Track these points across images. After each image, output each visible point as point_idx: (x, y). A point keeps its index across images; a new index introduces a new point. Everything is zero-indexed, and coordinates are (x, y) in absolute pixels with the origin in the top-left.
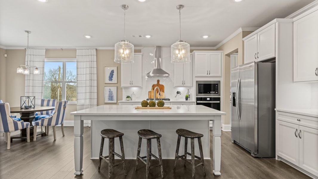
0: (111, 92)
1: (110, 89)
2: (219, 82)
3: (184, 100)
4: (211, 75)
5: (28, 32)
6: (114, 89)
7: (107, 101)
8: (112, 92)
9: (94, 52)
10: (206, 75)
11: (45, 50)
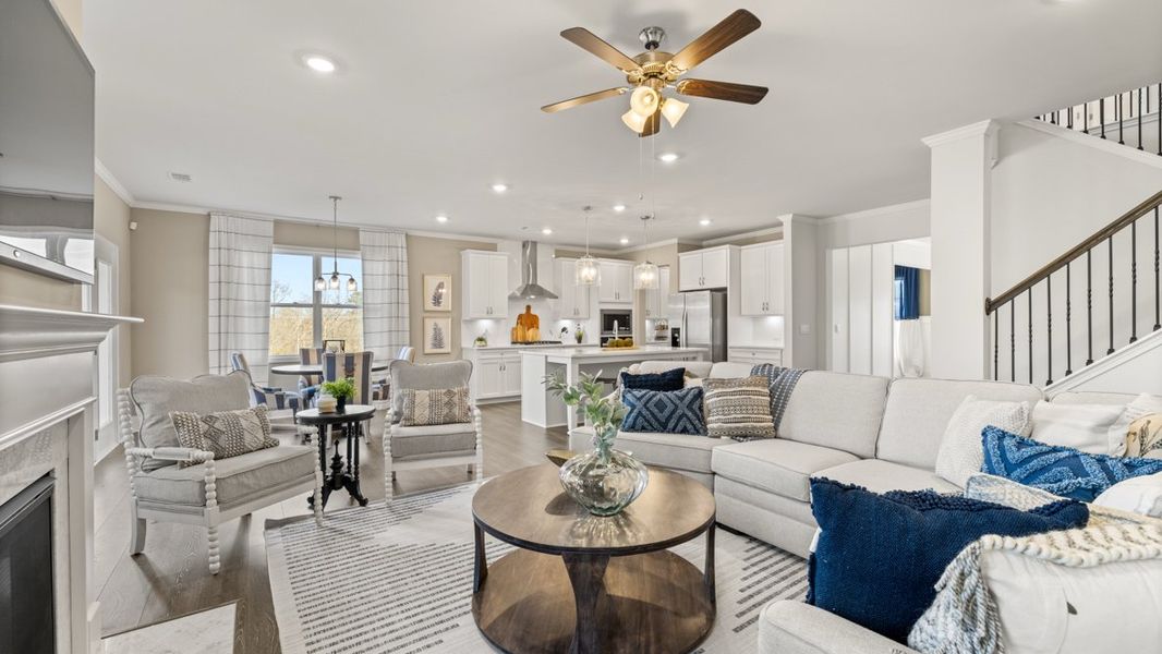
0: (437, 331)
1: (436, 325)
2: (631, 311)
3: (575, 343)
4: (622, 300)
5: (336, 198)
6: (445, 325)
7: (429, 349)
8: (440, 330)
9: (402, 241)
10: (613, 299)
11: (272, 225)
